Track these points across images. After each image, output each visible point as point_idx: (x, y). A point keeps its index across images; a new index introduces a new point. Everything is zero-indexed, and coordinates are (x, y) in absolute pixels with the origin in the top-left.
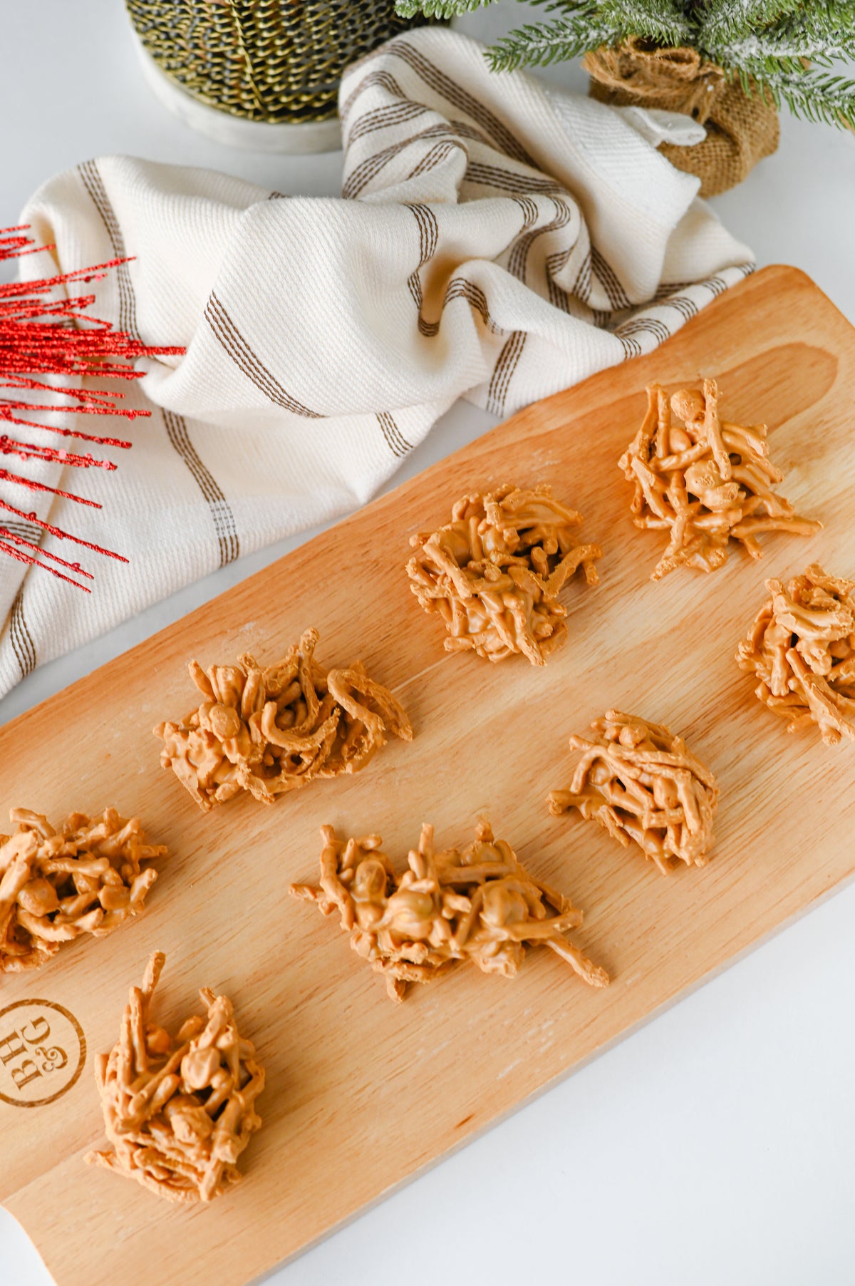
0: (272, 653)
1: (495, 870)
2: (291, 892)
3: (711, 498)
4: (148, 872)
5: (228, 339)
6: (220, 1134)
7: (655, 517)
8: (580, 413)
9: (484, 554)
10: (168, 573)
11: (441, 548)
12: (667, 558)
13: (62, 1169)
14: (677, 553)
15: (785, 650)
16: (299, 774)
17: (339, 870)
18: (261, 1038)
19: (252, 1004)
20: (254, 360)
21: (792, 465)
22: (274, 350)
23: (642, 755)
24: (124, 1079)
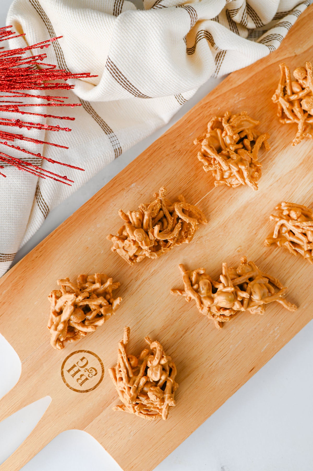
0: (145, 195)
1: (251, 275)
2: (172, 293)
4: (119, 298)
5: (117, 77)
6: (167, 396)
7: (288, 119)
8: (250, 75)
9: (226, 146)
10: (96, 167)
11: (210, 147)
12: (298, 138)
13: (104, 413)
14: (301, 135)
16: (168, 247)
17: (192, 285)
18: (170, 351)
19: (164, 338)
20: (128, 83)
22: (136, 78)
23: (303, 224)
24: (126, 381)
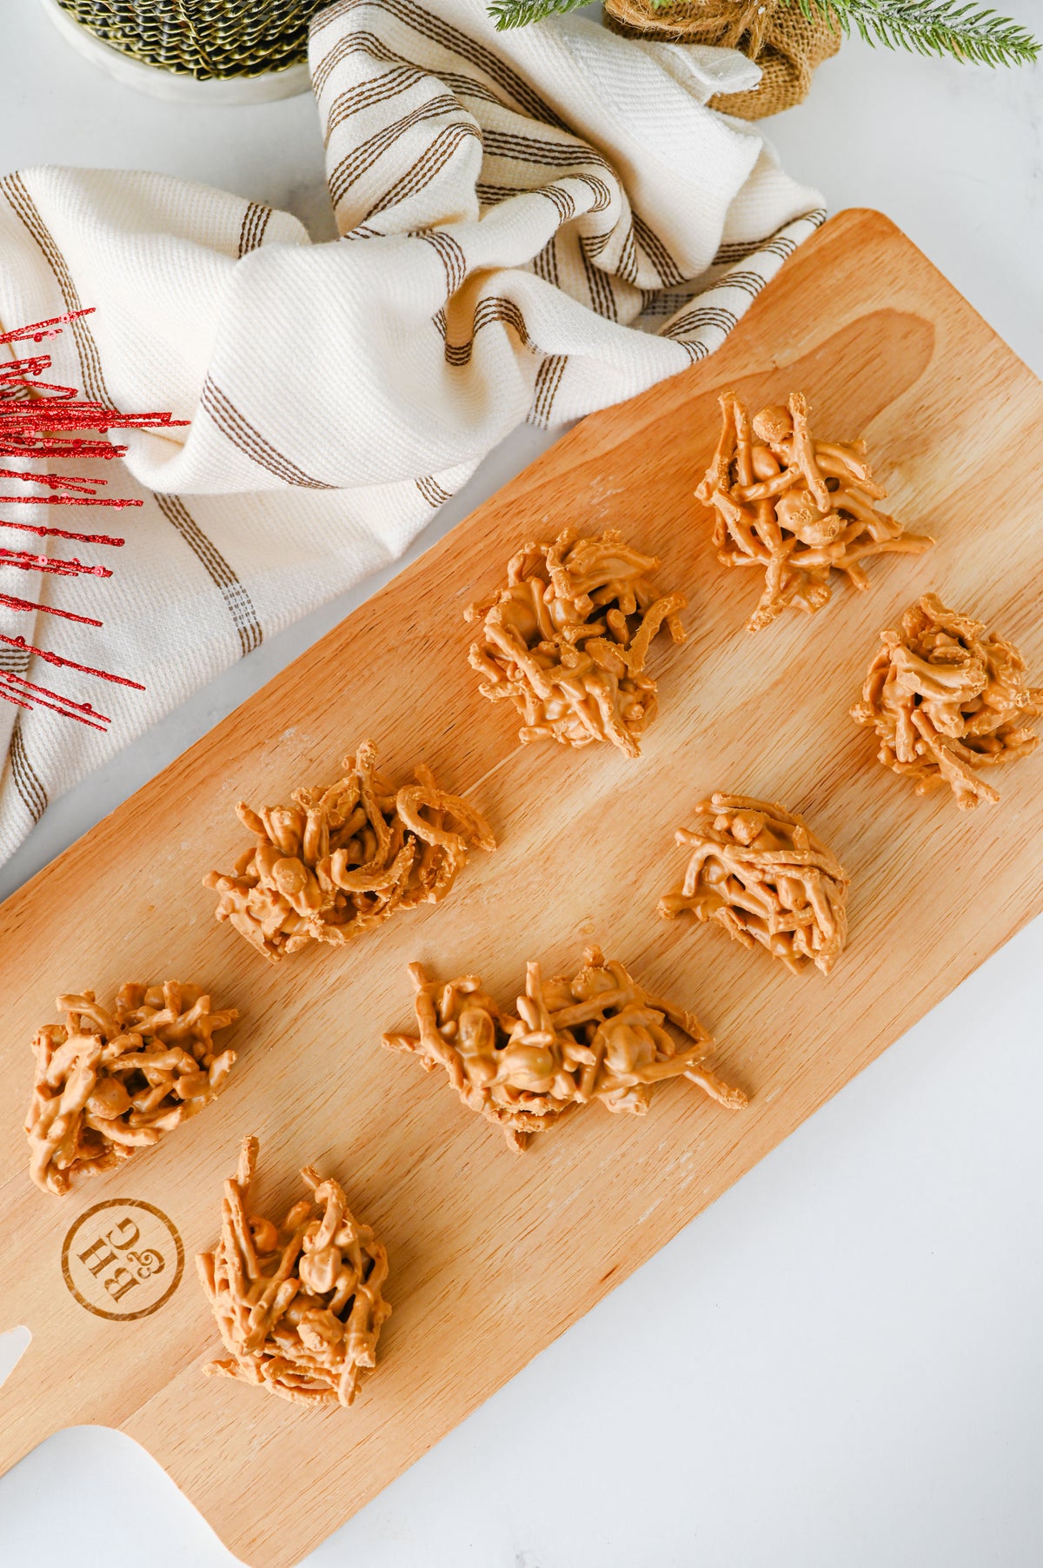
0: (321, 762)
1: (610, 1001)
2: (385, 1044)
3: (809, 535)
4: (226, 1054)
5: (233, 430)
6: (352, 1337)
7: (741, 553)
8: (640, 425)
9: (555, 629)
10: (185, 678)
11: (505, 629)
12: (764, 609)
13: (179, 1382)
14: (774, 602)
15: (909, 712)
16: (377, 914)
17: (439, 1023)
18: (374, 1211)
19: (358, 1175)
20: (266, 448)
21: (893, 465)
22: (289, 433)
23: (762, 857)
24: (238, 1291)
